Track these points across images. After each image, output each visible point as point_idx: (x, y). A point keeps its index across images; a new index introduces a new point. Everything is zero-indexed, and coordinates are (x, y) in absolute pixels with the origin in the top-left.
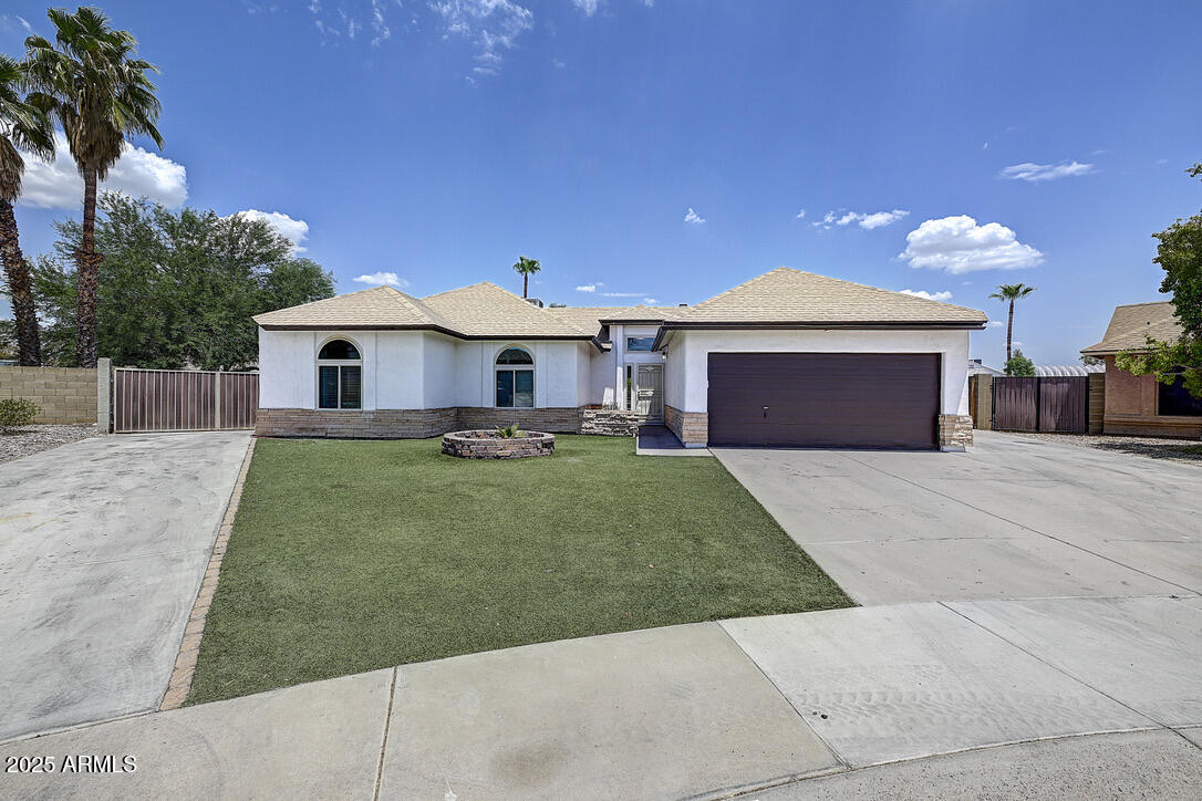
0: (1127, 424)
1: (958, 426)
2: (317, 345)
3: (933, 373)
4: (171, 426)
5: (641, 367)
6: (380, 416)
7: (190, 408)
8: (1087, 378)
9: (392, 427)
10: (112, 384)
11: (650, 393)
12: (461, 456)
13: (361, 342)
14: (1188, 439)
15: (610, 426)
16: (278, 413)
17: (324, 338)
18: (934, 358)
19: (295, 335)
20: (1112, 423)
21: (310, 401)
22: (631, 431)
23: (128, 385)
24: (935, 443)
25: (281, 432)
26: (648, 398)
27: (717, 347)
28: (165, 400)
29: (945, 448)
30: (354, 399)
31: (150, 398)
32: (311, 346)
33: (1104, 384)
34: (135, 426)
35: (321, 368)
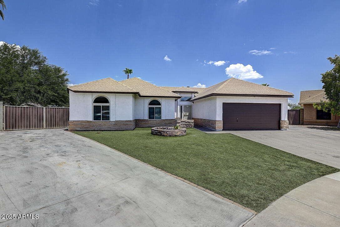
0: (309, 122)
1: (285, 123)
2: (93, 98)
3: (278, 109)
4: (27, 127)
5: (185, 106)
6: (117, 123)
7: (34, 121)
8: (300, 110)
9: (121, 126)
10: (3, 112)
11: (188, 114)
12: (164, 136)
13: (110, 97)
14: (323, 125)
15: (185, 125)
16: (77, 122)
17: (96, 96)
18: (279, 105)
19: (84, 94)
20: (305, 122)
21: (90, 118)
22: (191, 126)
23: (10, 112)
24: (279, 128)
25: (79, 129)
26: (187, 116)
27: (225, 101)
28: (24, 118)
29: (282, 129)
30: (106, 117)
31: (19, 117)
32: (91, 99)
33: (303, 112)
34: (13, 128)
35: (94, 106)
